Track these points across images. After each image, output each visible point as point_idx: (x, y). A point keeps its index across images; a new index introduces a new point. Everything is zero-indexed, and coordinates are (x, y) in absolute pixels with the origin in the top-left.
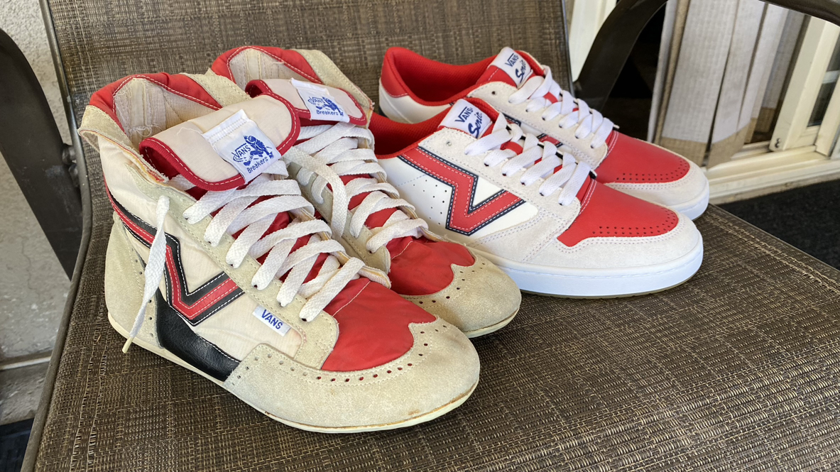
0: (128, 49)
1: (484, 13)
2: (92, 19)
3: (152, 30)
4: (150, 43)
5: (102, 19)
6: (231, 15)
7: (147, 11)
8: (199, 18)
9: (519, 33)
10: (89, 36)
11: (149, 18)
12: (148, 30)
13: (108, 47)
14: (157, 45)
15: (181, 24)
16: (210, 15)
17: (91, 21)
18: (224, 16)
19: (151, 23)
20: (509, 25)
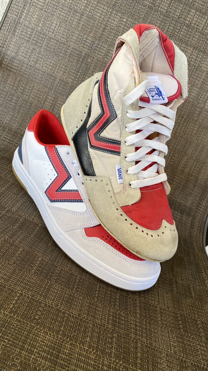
0: (15, 71)
1: (184, 148)
2: (9, 52)
3: (30, 69)
4: (25, 74)
5: (13, 54)
6: (66, 82)
7: (32, 61)
8: (51, 75)
9: (198, 168)
10: (3, 58)
11: (31, 64)
12: (27, 68)
13: (8, 66)
14: (27, 77)
15: (43, 73)
16: (57, 77)
17: (8, 52)
18: (62, 81)
19: (31, 66)
20: (195, 161)
